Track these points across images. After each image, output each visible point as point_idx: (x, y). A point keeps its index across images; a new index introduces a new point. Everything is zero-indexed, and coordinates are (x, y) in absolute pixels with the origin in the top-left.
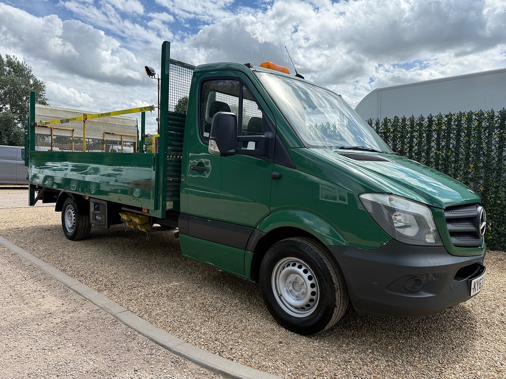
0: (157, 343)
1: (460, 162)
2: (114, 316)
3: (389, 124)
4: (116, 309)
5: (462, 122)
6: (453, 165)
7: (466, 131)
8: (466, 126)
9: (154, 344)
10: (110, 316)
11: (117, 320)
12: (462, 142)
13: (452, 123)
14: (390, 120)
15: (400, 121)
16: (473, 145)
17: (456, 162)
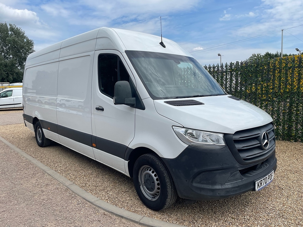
0: (86, 200)
1: (275, 89)
2: (67, 187)
3: (233, 66)
4: (68, 183)
5: (276, 64)
6: (271, 91)
7: (278, 70)
8: (278, 66)
9: (85, 201)
10: (65, 187)
11: (67, 189)
12: (276, 76)
13: (270, 65)
14: (233, 64)
15: (240, 64)
16: (282, 79)
17: (273, 89)
